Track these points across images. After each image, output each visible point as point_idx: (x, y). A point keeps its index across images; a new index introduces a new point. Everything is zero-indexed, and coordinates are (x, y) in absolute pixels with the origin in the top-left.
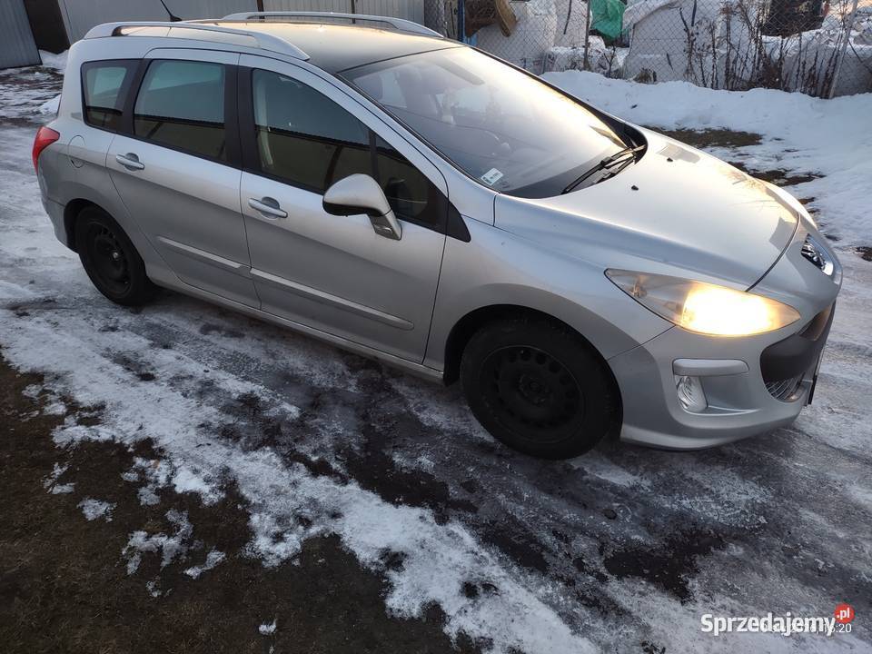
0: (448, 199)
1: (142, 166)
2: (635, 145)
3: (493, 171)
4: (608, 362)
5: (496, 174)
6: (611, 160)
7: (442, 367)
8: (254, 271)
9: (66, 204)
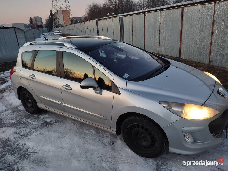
0: (114, 83)
1: (35, 78)
2: (167, 64)
3: (127, 74)
4: (163, 129)
5: (127, 75)
6: (160, 69)
7: (116, 130)
8: (64, 104)
9: (17, 88)
